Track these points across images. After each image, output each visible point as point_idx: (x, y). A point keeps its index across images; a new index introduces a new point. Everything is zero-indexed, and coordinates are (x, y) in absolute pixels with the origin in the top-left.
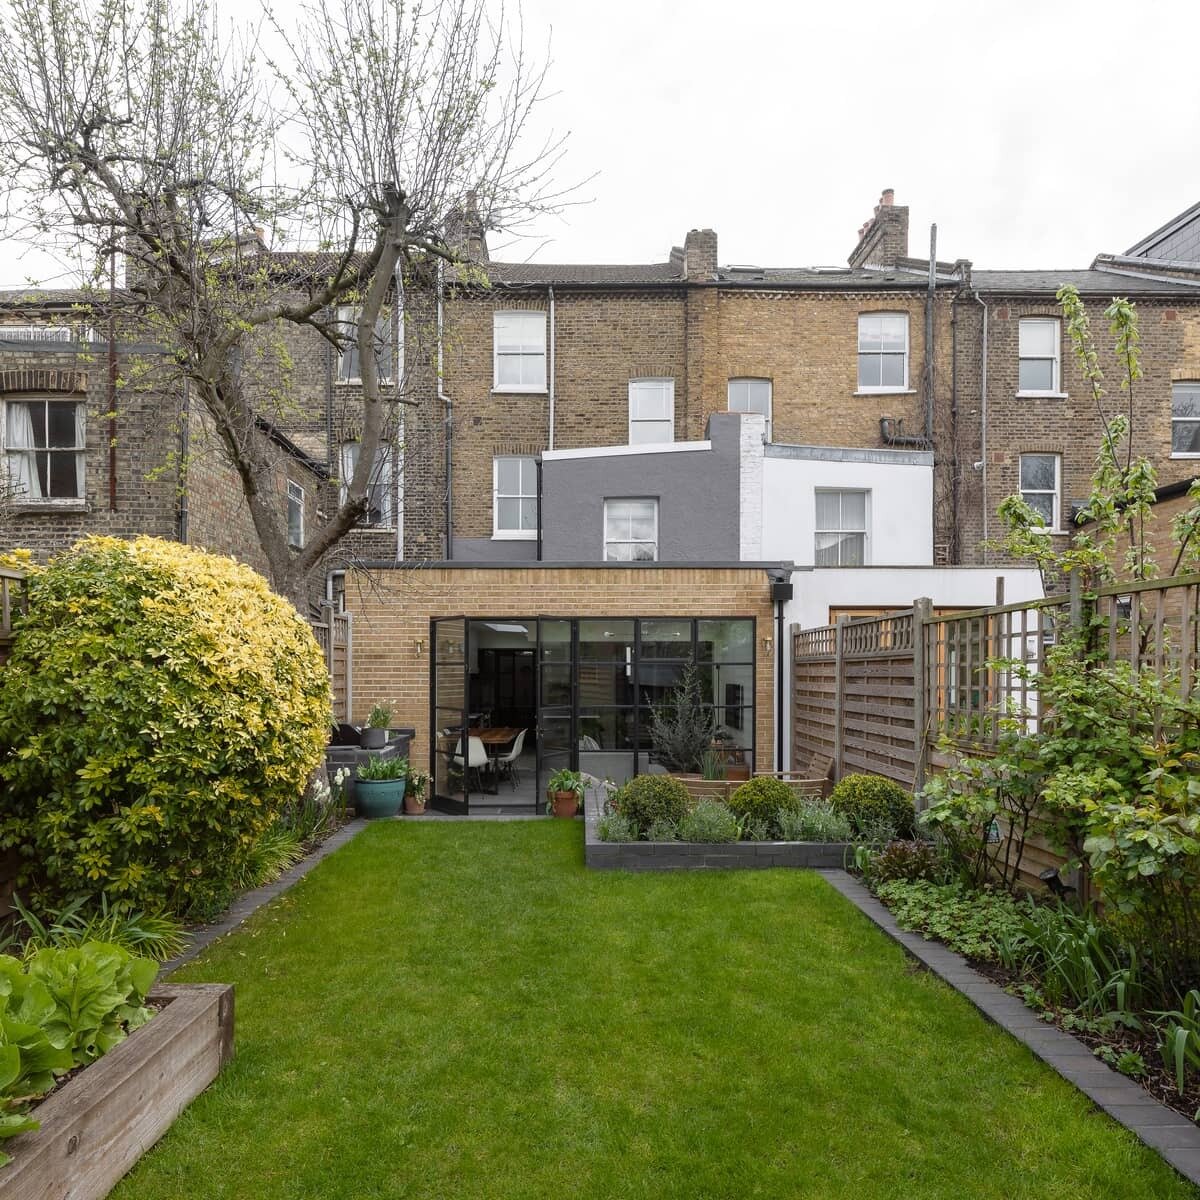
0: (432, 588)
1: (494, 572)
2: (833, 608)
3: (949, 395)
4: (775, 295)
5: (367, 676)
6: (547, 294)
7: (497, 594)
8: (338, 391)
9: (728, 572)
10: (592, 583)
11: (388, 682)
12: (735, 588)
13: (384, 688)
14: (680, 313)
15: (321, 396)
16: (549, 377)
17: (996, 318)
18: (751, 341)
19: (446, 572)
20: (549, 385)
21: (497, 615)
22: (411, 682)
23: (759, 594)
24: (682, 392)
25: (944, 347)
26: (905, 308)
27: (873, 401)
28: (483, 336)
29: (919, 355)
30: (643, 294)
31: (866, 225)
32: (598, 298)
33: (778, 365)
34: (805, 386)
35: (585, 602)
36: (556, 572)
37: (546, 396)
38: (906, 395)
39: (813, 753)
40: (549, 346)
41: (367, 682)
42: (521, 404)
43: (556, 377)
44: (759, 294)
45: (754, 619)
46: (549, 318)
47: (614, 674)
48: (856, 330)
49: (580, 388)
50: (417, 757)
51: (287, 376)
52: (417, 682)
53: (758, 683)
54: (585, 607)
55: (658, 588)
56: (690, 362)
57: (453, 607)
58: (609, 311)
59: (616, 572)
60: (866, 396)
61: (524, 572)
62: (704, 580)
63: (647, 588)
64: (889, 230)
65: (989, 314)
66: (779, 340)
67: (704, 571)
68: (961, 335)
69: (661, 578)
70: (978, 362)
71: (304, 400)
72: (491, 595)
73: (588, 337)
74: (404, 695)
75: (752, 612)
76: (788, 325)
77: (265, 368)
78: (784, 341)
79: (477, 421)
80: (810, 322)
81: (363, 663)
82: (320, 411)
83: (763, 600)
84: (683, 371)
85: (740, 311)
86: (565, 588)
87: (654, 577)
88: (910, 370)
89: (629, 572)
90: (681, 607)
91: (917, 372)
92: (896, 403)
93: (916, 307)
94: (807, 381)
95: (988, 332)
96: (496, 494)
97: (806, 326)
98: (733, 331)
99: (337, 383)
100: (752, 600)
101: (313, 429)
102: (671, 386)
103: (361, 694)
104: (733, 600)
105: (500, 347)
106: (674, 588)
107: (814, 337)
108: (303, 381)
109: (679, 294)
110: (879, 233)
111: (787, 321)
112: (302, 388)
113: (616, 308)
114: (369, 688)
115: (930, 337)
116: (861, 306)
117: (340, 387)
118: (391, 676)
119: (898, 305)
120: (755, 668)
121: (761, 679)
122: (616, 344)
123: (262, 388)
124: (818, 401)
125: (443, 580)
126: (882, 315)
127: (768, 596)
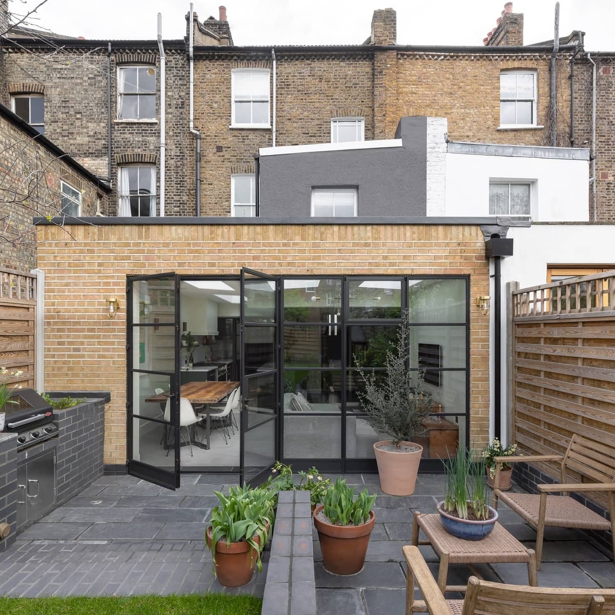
0: (128, 245)
1: (194, 228)
2: (551, 267)
3: (567, 130)
4: (439, 56)
5: (60, 337)
6: (271, 56)
7: (197, 251)
8: (116, 127)
9: (440, 228)
10: (298, 240)
11: (82, 343)
12: (448, 245)
13: (78, 350)
14: (369, 70)
15: (104, 130)
16: (272, 117)
17: (602, 74)
18: (421, 90)
19: (144, 228)
20: (272, 122)
21: (196, 273)
22: (105, 343)
23: (474, 251)
24: (370, 128)
25: (564, 94)
26: (535, 66)
27: (512, 134)
28: (223, 87)
29: (545, 101)
30: (341, 56)
31: (489, 34)
32: (308, 59)
33: (441, 108)
34: (461, 124)
35: (289, 259)
36: (259, 228)
37: (270, 130)
38: (535, 129)
39: (570, 433)
40: (272, 94)
41: (59, 343)
42: (251, 137)
43: (278, 116)
44: (427, 56)
45: (467, 278)
46: (272, 74)
47: (320, 336)
48: (499, 82)
49: (295, 125)
50: (113, 421)
51: (78, 116)
52: (113, 343)
53: (473, 345)
54: (289, 264)
55: (367, 245)
56: (377, 105)
57: (150, 265)
58: (317, 69)
59: (323, 228)
60: (506, 130)
61: (225, 229)
62: (415, 236)
63: (355, 245)
64: (510, 29)
65: (597, 71)
66: (442, 89)
67: (415, 228)
68: (576, 86)
69: (369, 234)
70: (589, 106)
71: (92, 133)
72: (191, 252)
73: (300, 88)
74: (99, 356)
75: (466, 271)
76: (448, 79)
77: (63, 110)
78: (445, 90)
79: (219, 149)
80: (465, 76)
81: (55, 323)
82: (103, 142)
83: (477, 258)
84: (370, 113)
85: (413, 69)
86: (270, 245)
87: (362, 234)
88: (538, 112)
89: (336, 228)
90: (391, 264)
91: (543, 113)
92: (528, 135)
93: (542, 66)
94: (462, 119)
95: (597, 84)
96: (233, 203)
97: (461, 79)
98: (408, 83)
99: (115, 121)
100: (466, 258)
101: (97, 155)
102: (363, 124)
103: (53, 356)
104: (446, 257)
105: (236, 97)
106: (384, 244)
107: (467, 87)
108: (91, 119)
109: (368, 56)
110: (503, 33)
111: (447, 76)
112: (90, 124)
113: (321, 66)
114: (63, 350)
115: (554, 88)
116: (503, 65)
117: (118, 124)
118: (85, 337)
119: (529, 64)
120: (468, 329)
121: (476, 340)
122: (321, 92)
123: (60, 125)
124: (471, 134)
125: (140, 237)
126: (517, 72)
127: (483, 253)
